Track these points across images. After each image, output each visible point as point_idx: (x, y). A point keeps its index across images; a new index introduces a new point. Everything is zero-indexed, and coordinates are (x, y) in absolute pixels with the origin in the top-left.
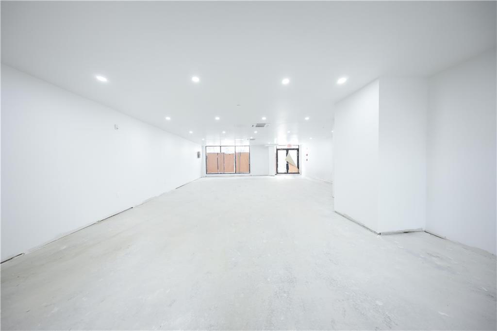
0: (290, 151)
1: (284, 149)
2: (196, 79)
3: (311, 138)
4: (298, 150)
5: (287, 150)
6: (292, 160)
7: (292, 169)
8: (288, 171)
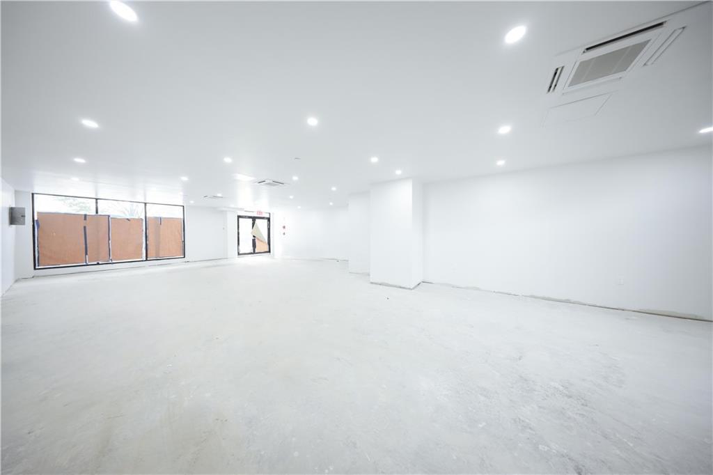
0: (257, 220)
1: (250, 217)
2: (312, 121)
3: (299, 207)
4: (269, 219)
5: (254, 219)
6: (261, 234)
7: (261, 246)
8: (254, 250)
